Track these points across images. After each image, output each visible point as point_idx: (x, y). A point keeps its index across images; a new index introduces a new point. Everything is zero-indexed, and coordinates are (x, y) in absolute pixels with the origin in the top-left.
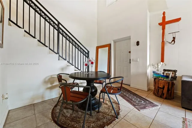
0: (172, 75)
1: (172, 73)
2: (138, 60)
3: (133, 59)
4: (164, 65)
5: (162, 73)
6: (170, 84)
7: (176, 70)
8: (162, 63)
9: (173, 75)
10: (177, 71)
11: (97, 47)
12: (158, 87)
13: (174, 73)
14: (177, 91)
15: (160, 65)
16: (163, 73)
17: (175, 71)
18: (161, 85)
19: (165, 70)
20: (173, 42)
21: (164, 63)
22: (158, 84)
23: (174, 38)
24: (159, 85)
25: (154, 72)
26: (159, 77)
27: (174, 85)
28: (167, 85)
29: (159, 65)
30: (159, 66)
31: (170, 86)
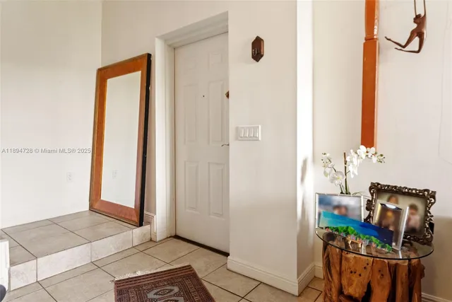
0: (409, 220)
1: (413, 207)
2: (260, 135)
3: (237, 129)
4: (375, 159)
5: (364, 204)
6: (402, 275)
7: (431, 190)
8: (363, 148)
9: (416, 220)
10: (433, 195)
11: (100, 70)
12: (341, 292)
13: (420, 205)
14: (432, 292)
15: (355, 160)
16: (370, 206)
17: (426, 197)
18: (355, 279)
19: (377, 189)
20: (417, 40)
21: (372, 150)
22: (340, 274)
23: (420, 20)
24: (345, 282)
25: (323, 200)
26: (347, 234)
27: (422, 275)
28: (387, 281)
29: (348, 159)
30: (350, 168)
31: (400, 290)
